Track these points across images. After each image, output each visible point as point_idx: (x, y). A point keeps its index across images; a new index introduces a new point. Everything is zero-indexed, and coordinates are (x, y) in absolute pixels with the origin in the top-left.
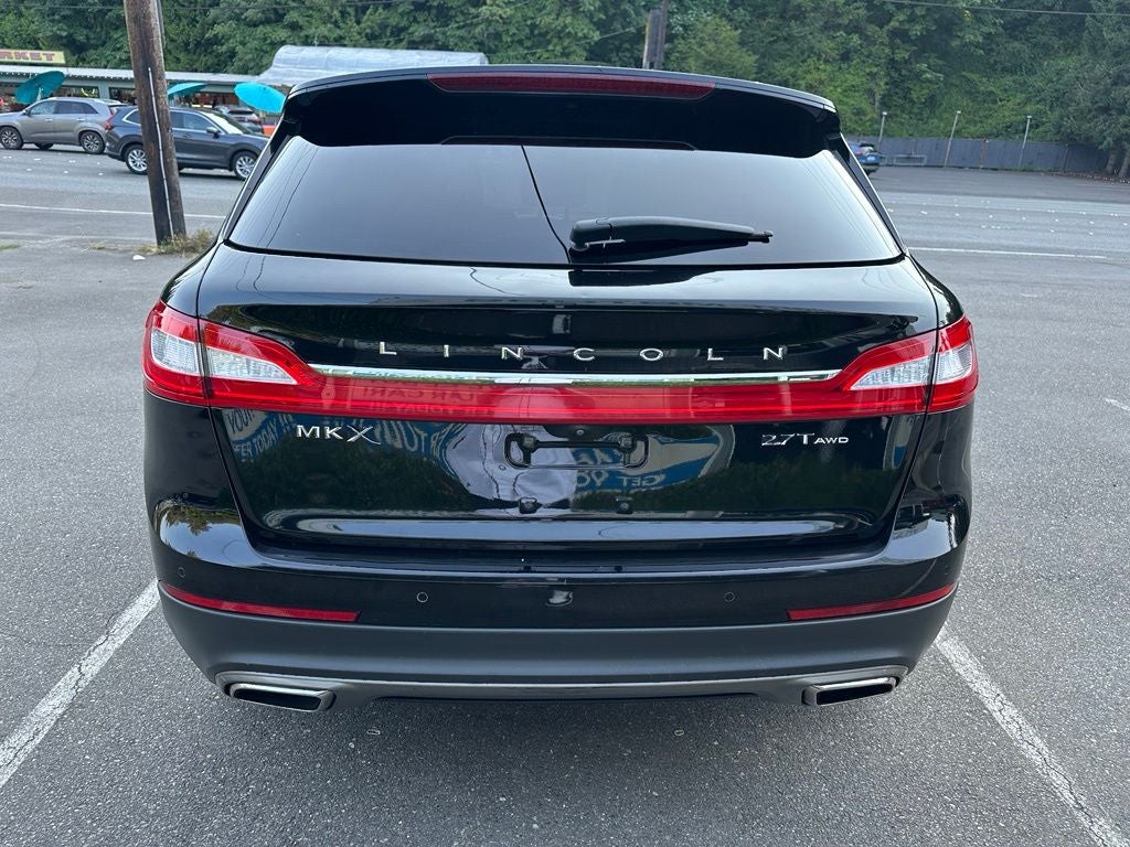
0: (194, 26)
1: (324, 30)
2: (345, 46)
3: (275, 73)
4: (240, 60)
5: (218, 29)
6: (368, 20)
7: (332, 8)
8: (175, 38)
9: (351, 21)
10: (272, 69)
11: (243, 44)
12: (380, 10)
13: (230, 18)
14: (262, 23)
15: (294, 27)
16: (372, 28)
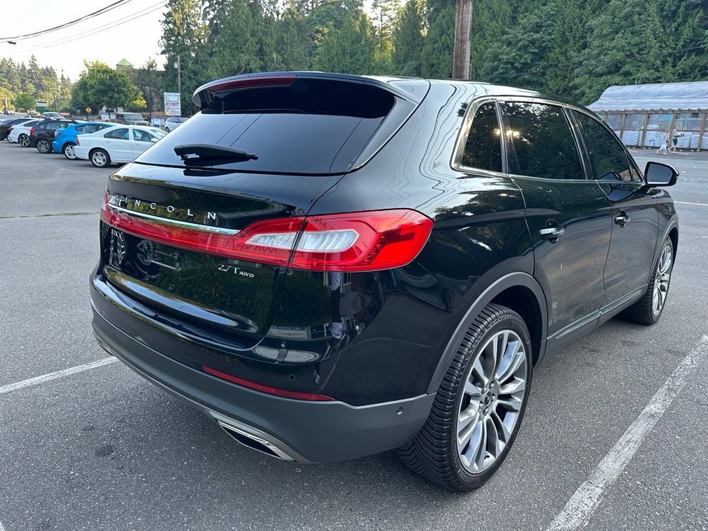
0: (565, 80)
1: (646, 74)
2: (660, 82)
3: (601, 104)
4: (586, 97)
5: (577, 81)
6: (682, 64)
7: (656, 60)
8: (552, 88)
9: (669, 67)
10: (599, 101)
11: (590, 88)
12: (693, 56)
13: (586, 73)
14: (606, 74)
15: (627, 74)
16: (684, 69)
